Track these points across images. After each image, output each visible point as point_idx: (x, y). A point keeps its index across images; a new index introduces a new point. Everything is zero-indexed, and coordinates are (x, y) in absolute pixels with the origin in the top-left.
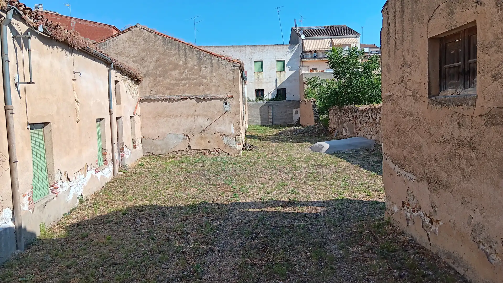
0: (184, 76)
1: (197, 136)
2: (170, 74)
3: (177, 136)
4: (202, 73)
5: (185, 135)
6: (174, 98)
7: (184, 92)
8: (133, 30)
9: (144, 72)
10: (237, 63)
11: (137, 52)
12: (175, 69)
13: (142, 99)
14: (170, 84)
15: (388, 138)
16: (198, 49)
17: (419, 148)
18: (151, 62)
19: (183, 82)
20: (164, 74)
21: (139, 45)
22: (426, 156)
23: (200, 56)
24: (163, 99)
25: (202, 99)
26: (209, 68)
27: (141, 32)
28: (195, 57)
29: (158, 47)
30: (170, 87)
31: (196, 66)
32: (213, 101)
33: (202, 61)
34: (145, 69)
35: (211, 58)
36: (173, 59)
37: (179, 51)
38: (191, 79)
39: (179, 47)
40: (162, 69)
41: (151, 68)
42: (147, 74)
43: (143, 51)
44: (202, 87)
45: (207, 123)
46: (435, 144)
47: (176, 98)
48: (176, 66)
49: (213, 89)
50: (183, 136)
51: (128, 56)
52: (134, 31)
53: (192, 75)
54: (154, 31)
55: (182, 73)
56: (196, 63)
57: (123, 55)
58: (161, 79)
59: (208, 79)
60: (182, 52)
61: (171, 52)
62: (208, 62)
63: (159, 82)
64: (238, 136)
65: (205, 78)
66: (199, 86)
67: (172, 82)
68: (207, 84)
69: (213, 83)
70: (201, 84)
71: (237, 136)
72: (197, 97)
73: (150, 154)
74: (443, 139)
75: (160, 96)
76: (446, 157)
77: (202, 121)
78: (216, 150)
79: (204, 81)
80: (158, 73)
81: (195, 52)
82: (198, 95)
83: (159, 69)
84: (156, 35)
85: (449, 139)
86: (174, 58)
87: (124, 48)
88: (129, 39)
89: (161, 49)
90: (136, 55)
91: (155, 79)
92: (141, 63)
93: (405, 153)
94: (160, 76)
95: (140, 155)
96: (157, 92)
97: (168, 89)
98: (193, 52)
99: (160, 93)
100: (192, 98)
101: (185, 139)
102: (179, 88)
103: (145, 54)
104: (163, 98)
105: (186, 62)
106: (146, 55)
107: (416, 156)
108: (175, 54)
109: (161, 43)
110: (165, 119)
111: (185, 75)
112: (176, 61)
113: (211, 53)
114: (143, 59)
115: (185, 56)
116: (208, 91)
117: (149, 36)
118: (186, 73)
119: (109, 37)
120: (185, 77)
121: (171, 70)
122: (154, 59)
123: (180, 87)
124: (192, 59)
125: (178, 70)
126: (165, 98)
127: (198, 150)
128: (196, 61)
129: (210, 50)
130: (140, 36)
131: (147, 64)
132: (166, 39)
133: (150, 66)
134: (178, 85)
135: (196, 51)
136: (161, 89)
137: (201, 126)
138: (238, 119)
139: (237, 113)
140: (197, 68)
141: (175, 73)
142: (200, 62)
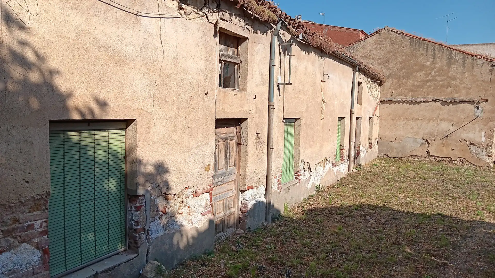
0: (430, 77)
1: (438, 142)
2: (415, 76)
3: (415, 140)
4: (452, 73)
5: (424, 140)
6: (416, 100)
7: (428, 95)
8: (381, 33)
9: (388, 73)
11: (383, 54)
12: (421, 70)
13: (382, 100)
14: (414, 86)
16: (449, 48)
18: (396, 64)
19: (429, 84)
20: (408, 76)
21: (386, 47)
23: (451, 55)
24: (404, 101)
25: (449, 102)
26: (461, 69)
27: (390, 34)
28: (445, 57)
29: (405, 49)
30: (414, 89)
31: (446, 67)
32: (462, 105)
33: (453, 60)
34: (389, 70)
35: (464, 58)
36: (420, 60)
37: (427, 51)
38: (437, 80)
39: (427, 47)
40: (407, 70)
41: (395, 69)
42: (390, 76)
43: (389, 52)
44: (449, 89)
45: (452, 129)
47: (418, 101)
48: (422, 67)
49: (464, 92)
50: (422, 141)
51: (373, 59)
52: (381, 34)
53: (439, 76)
54: (402, 33)
55: (427, 75)
56: (445, 63)
57: (368, 58)
58: (404, 80)
59: (458, 80)
60: (430, 52)
61: (419, 52)
62: (461, 62)
63: (402, 83)
64: (490, 146)
65: (454, 79)
66: (447, 88)
67: (416, 83)
68: (456, 86)
69: (464, 85)
70: (449, 85)
71: (488, 146)
72: (443, 99)
73: (385, 156)
75: (402, 98)
77: (446, 127)
78: (460, 160)
79: (454, 82)
80: (402, 74)
81: (445, 51)
82: (443, 98)
83: (404, 70)
84: (404, 36)
86: (421, 59)
87: (370, 51)
88: (376, 42)
89: (408, 50)
90: (381, 57)
91: (398, 81)
92: (386, 65)
94: (404, 78)
95: (376, 156)
96: (399, 94)
97: (411, 90)
98: (443, 52)
99: (403, 95)
100: (437, 101)
101: (425, 144)
102: (423, 90)
103: (390, 56)
104: (405, 100)
105: (433, 63)
106: (391, 57)
108: (422, 55)
109: (408, 44)
110: (405, 121)
111: (432, 76)
112: (423, 62)
113: (465, 53)
114: (388, 61)
115: (434, 56)
116: (457, 93)
117: (396, 38)
118: (433, 74)
119: (357, 41)
120: (431, 78)
121: (417, 71)
122: (400, 60)
123: (424, 89)
124: (441, 59)
125: (423, 71)
126: (406, 100)
127: (438, 157)
128: (446, 61)
129: (464, 49)
130: (387, 38)
131: (391, 65)
132: (415, 40)
133: (394, 67)
134: (422, 87)
135: (447, 50)
136: (403, 91)
137: (445, 132)
138: (492, 126)
139: (492, 119)
140: (446, 68)
141: (420, 75)
142: (450, 62)
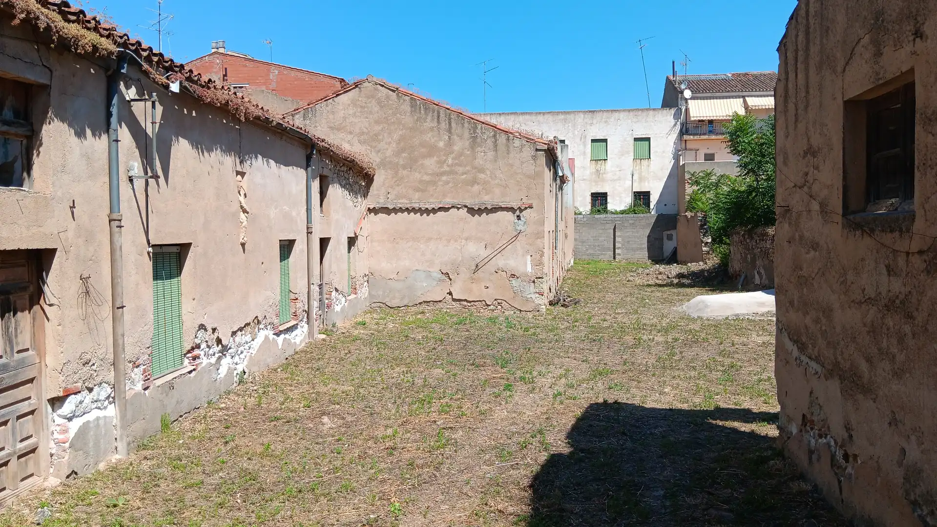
0: (446, 168)
1: (465, 274)
2: (422, 164)
3: (429, 275)
4: (479, 161)
5: (442, 273)
6: (426, 206)
7: (444, 196)
8: (362, 86)
9: (378, 160)
10: (541, 144)
11: (367, 125)
12: (430, 155)
13: (371, 207)
14: (421, 181)
15: (784, 291)
16: (473, 119)
17: (827, 312)
18: (390, 143)
19: (444, 178)
20: (412, 164)
21: (371, 113)
22: (838, 329)
23: (475, 132)
24: (407, 208)
25: (476, 209)
26: (491, 154)
27: (376, 89)
28: (466, 134)
29: (404, 117)
30: (422, 188)
31: (468, 151)
32: (500, 214)
33: (479, 140)
34: (379, 154)
35: (495, 136)
36: (429, 137)
37: (438, 122)
38: (457, 173)
39: (438, 117)
40: (409, 154)
41: (389, 153)
42: (383, 164)
43: (377, 122)
44: (476, 188)
45: (484, 253)
46: (852, 304)
47: (430, 207)
48: (432, 151)
49: (497, 191)
50: (440, 275)
51: (351, 133)
52: (362, 89)
53: (460, 165)
54: (397, 89)
55: (441, 163)
56: (467, 143)
57: (343, 131)
58: (405, 172)
59: (488, 173)
60: (444, 125)
61: (425, 124)
62: (490, 142)
63: (402, 178)
64: (540, 278)
65: (482, 170)
66: (472, 186)
67: (426, 178)
68: (485, 183)
69: (496, 182)
70: (474, 182)
71: (536, 278)
72: (467, 204)
73: (382, 304)
74: (864, 297)
75: (403, 203)
76: (869, 332)
77: (475, 250)
78: (499, 303)
79: (482, 176)
80: (402, 163)
81: (466, 125)
82: (469, 202)
83: (404, 155)
84: (400, 95)
85: (873, 296)
86: (429, 135)
87: (345, 118)
88: (354, 103)
89: (408, 120)
90: (365, 130)
91: (396, 173)
92: (374, 144)
93: (808, 320)
94: (404, 167)
95: (365, 305)
96: (398, 197)
97: (417, 190)
98: (463, 126)
99: (404, 197)
100: (460, 208)
101: (443, 281)
102: (436, 189)
103: (380, 128)
104: (408, 206)
105: (450, 143)
106: (382, 130)
107: (824, 328)
108: (432, 129)
109: (408, 109)
110: (410, 244)
111: (448, 166)
112: (433, 141)
113: (496, 127)
114: (375, 138)
115: (449, 130)
116: (487, 194)
117: (388, 97)
118: (450, 161)
119: (322, 99)
120: (448, 169)
121: (424, 157)
122: (396, 136)
123: (438, 186)
124: (461, 137)
125: (435, 158)
126: (411, 207)
127: (465, 300)
128: (468, 140)
129: (493, 121)
130: (373, 97)
131: (382, 145)
132: (418, 103)
133: (387, 149)
134: (434, 183)
135: (469, 123)
136: (404, 191)
137: (473, 259)
138: (541, 246)
139: (539, 235)
140: (469, 152)
141: (430, 163)
142: (474, 140)
